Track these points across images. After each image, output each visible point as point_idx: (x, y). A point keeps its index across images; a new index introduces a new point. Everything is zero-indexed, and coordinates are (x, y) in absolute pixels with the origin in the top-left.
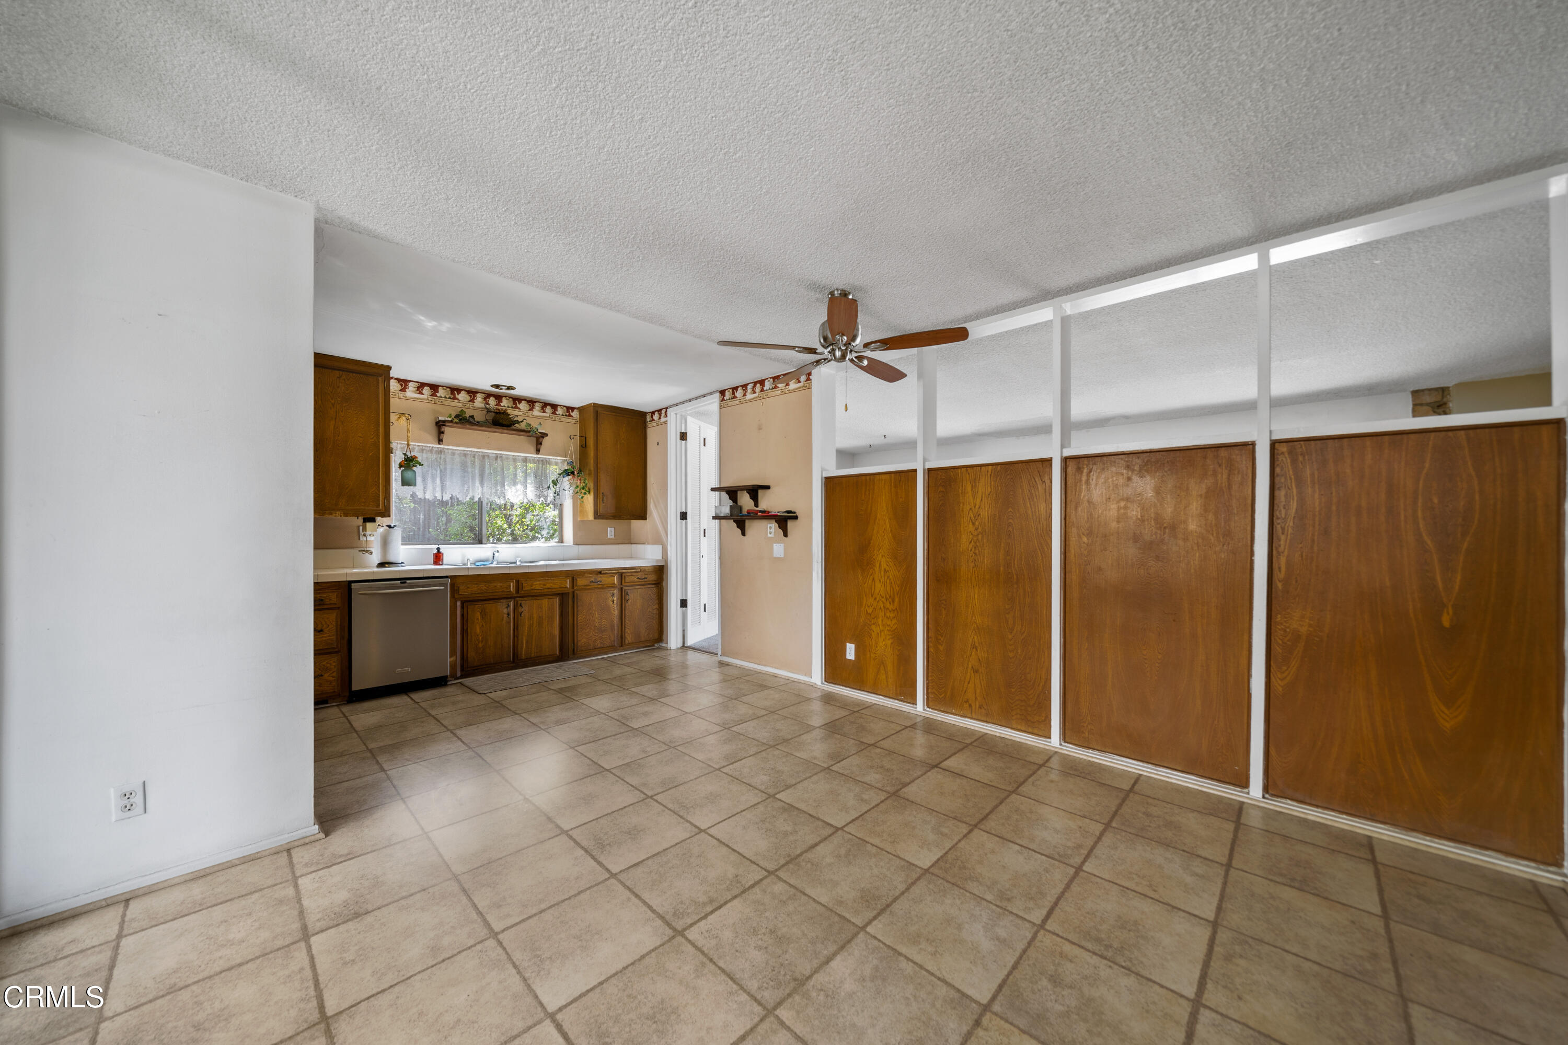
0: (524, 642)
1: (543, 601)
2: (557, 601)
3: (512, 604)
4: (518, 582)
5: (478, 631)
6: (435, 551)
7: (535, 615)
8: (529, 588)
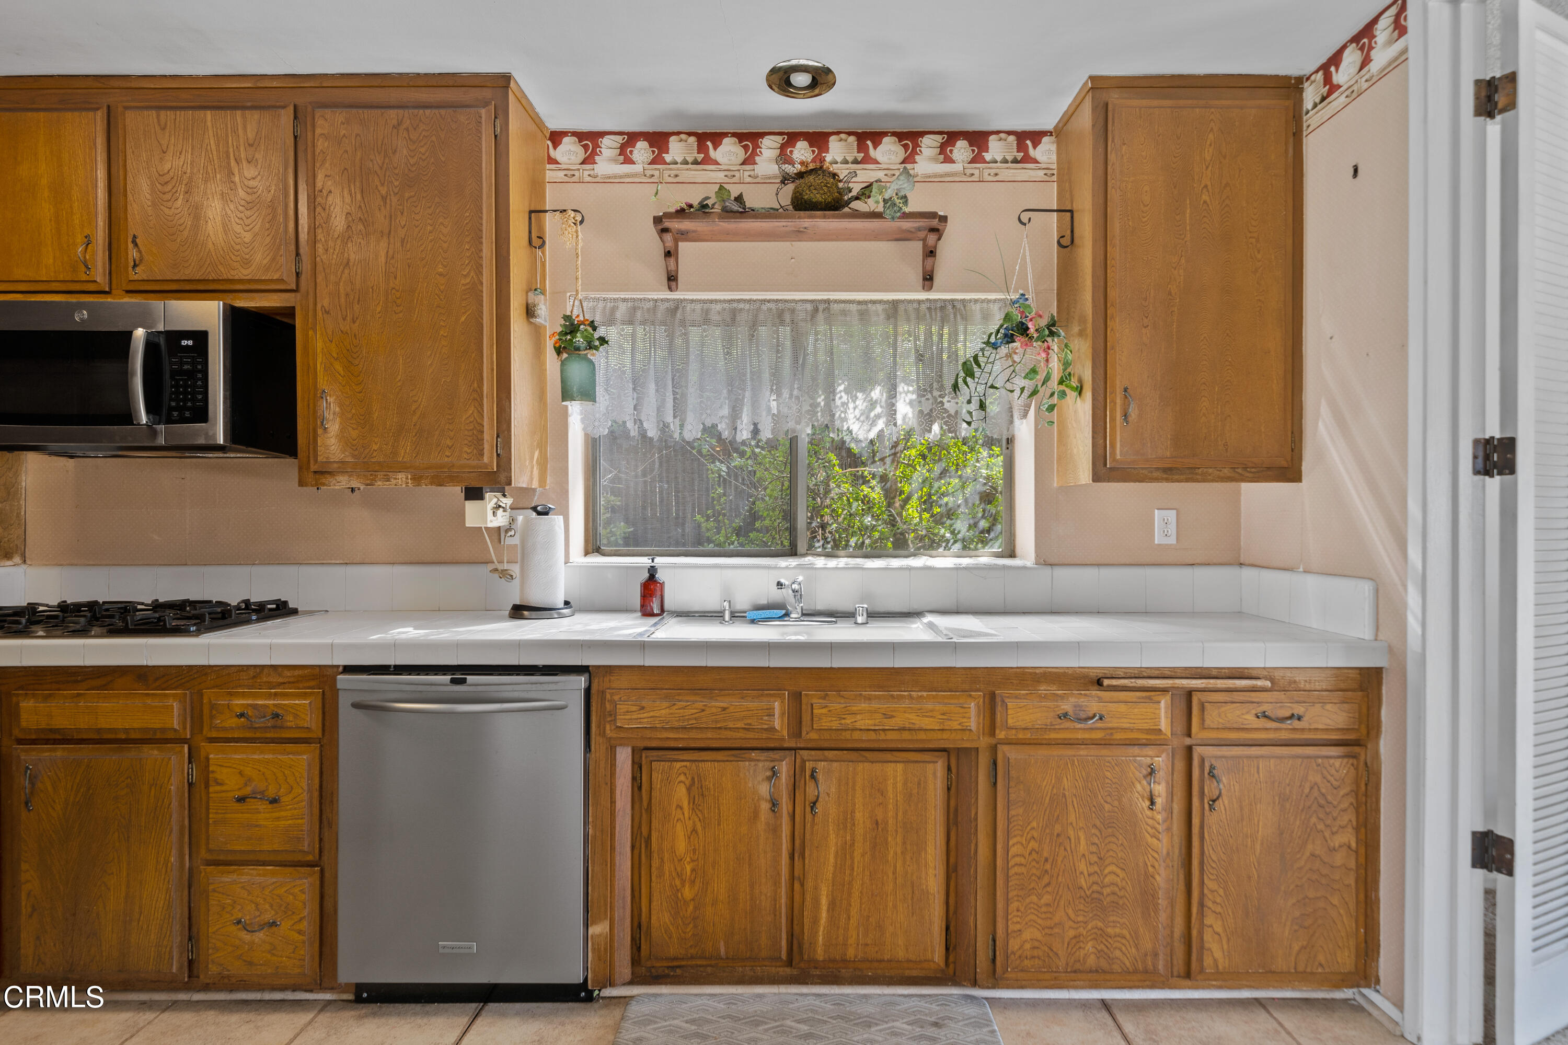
0: (824, 902)
1: (890, 768)
2: (935, 772)
3: (784, 768)
4: (797, 697)
5: (681, 846)
6: (646, 575)
7: (858, 815)
8: (835, 725)
